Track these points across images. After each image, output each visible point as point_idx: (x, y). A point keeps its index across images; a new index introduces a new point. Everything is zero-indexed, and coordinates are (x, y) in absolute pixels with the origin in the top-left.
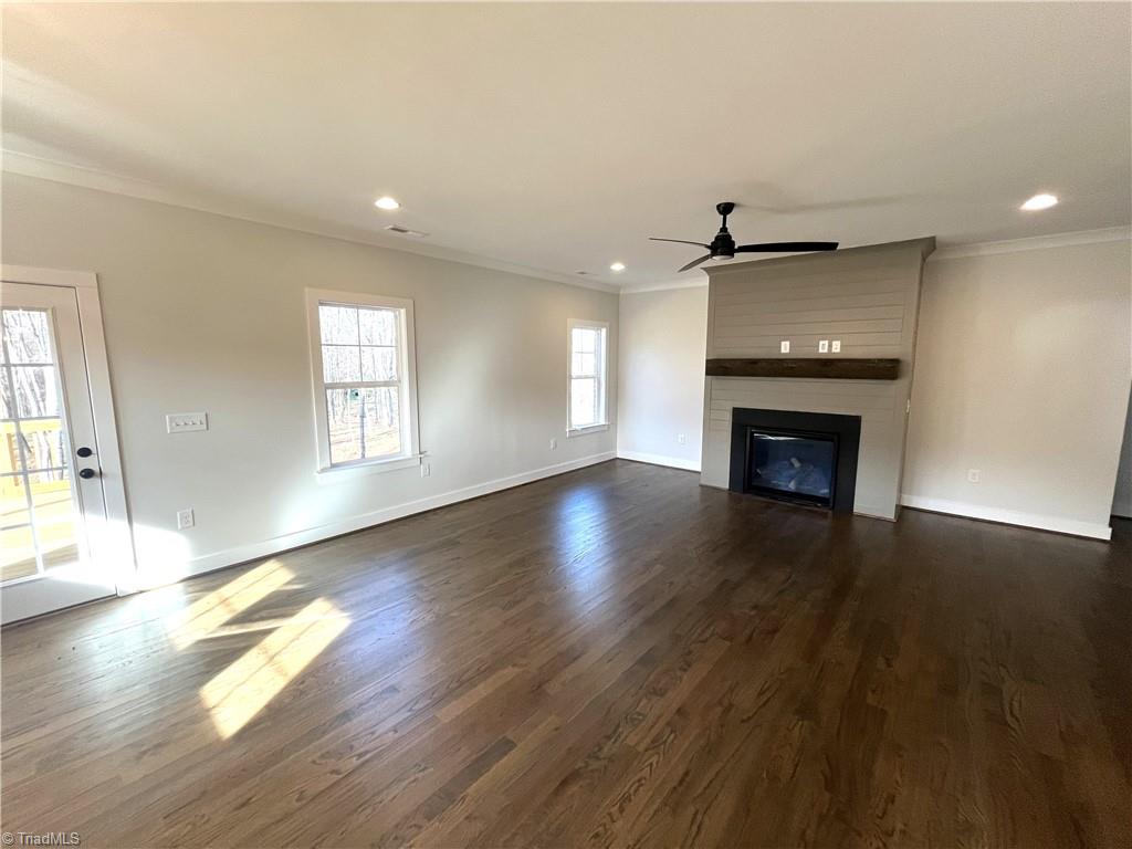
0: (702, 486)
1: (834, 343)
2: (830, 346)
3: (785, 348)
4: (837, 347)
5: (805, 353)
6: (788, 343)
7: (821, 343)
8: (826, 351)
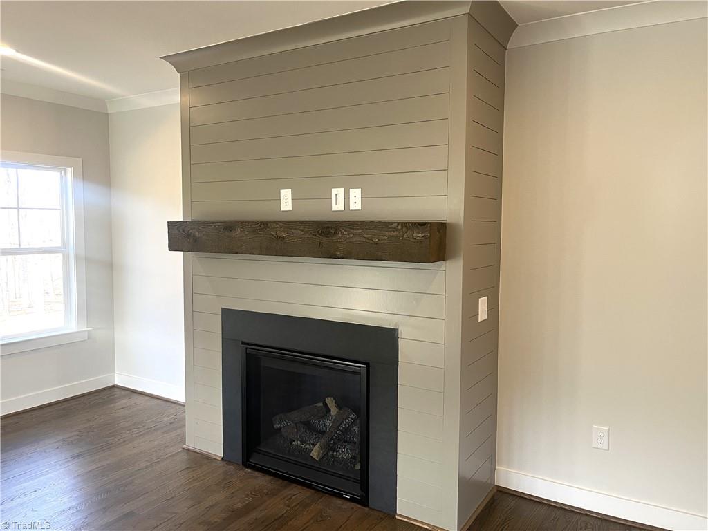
0: (189, 451)
1: (352, 192)
2: (347, 198)
3: (286, 200)
4: (356, 202)
5: (312, 211)
6: (289, 191)
7: (334, 191)
8: (342, 208)
